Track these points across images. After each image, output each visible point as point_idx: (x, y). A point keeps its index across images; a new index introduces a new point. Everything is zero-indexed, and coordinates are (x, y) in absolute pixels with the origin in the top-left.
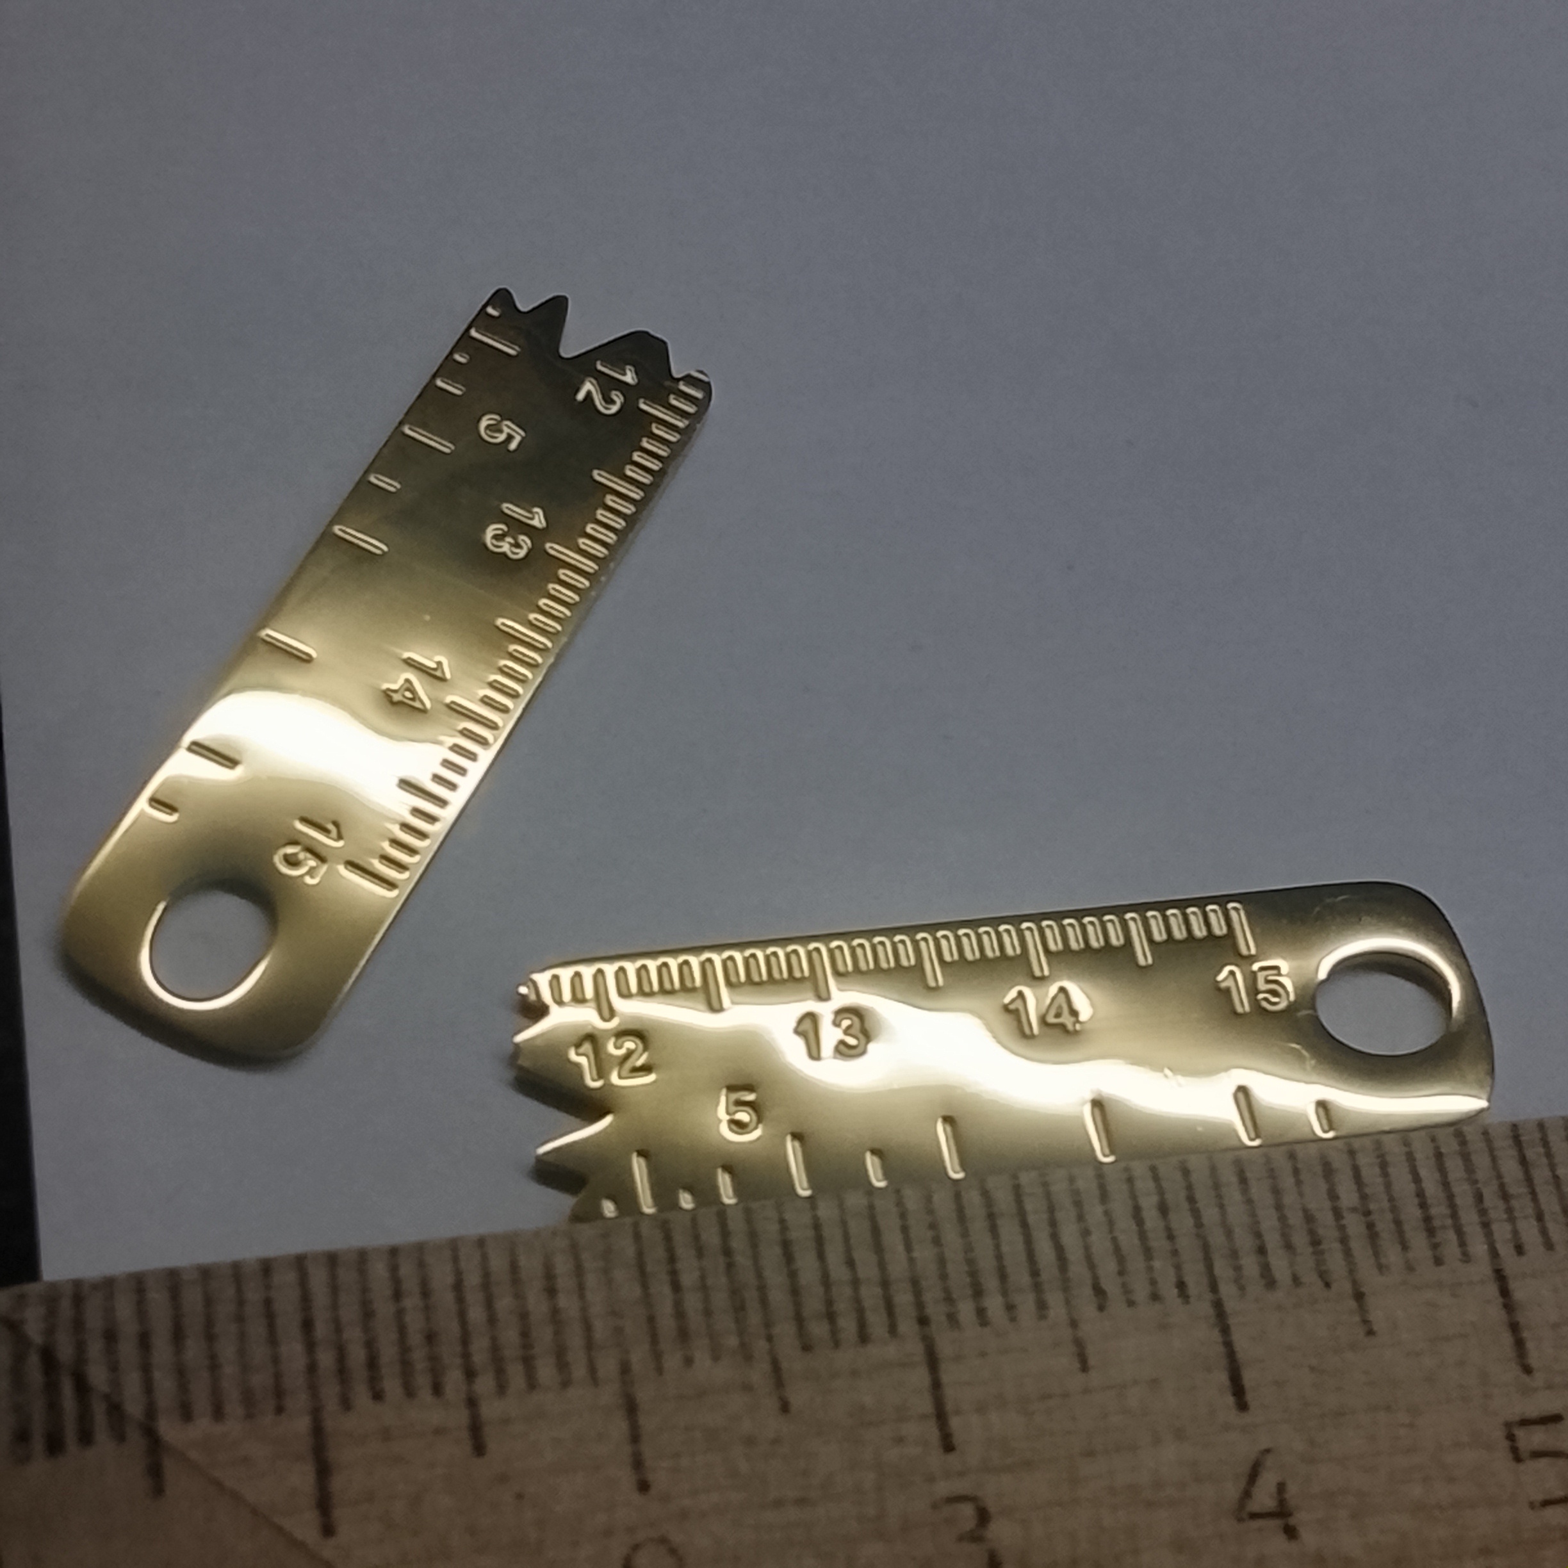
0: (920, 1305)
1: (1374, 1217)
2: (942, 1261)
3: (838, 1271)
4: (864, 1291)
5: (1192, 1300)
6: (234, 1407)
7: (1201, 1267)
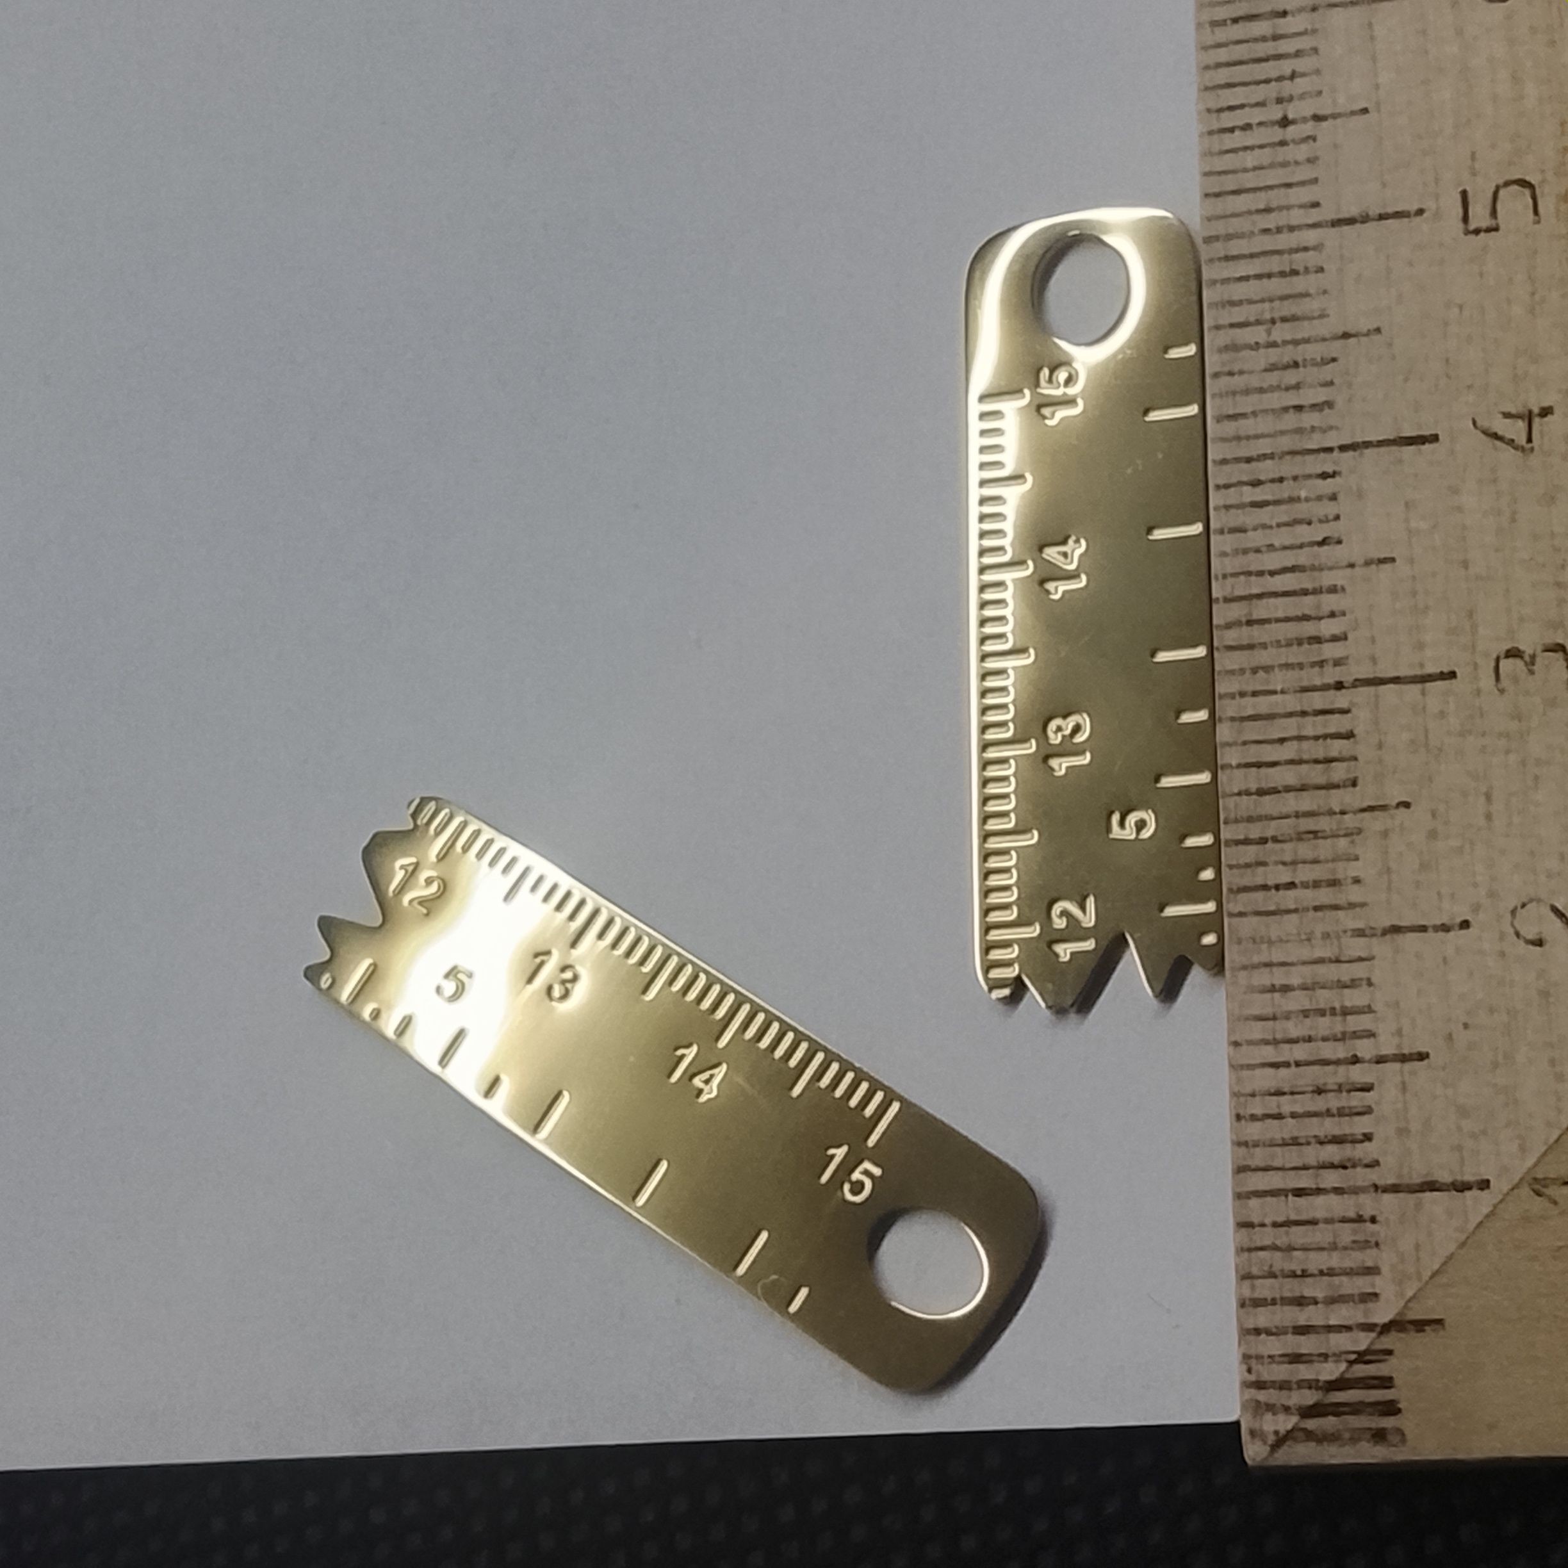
0: (1325, 688)
1: (1277, 315)
2: (1287, 666)
3: (1288, 751)
4: (1309, 731)
5: (1337, 469)
7: (1309, 458)
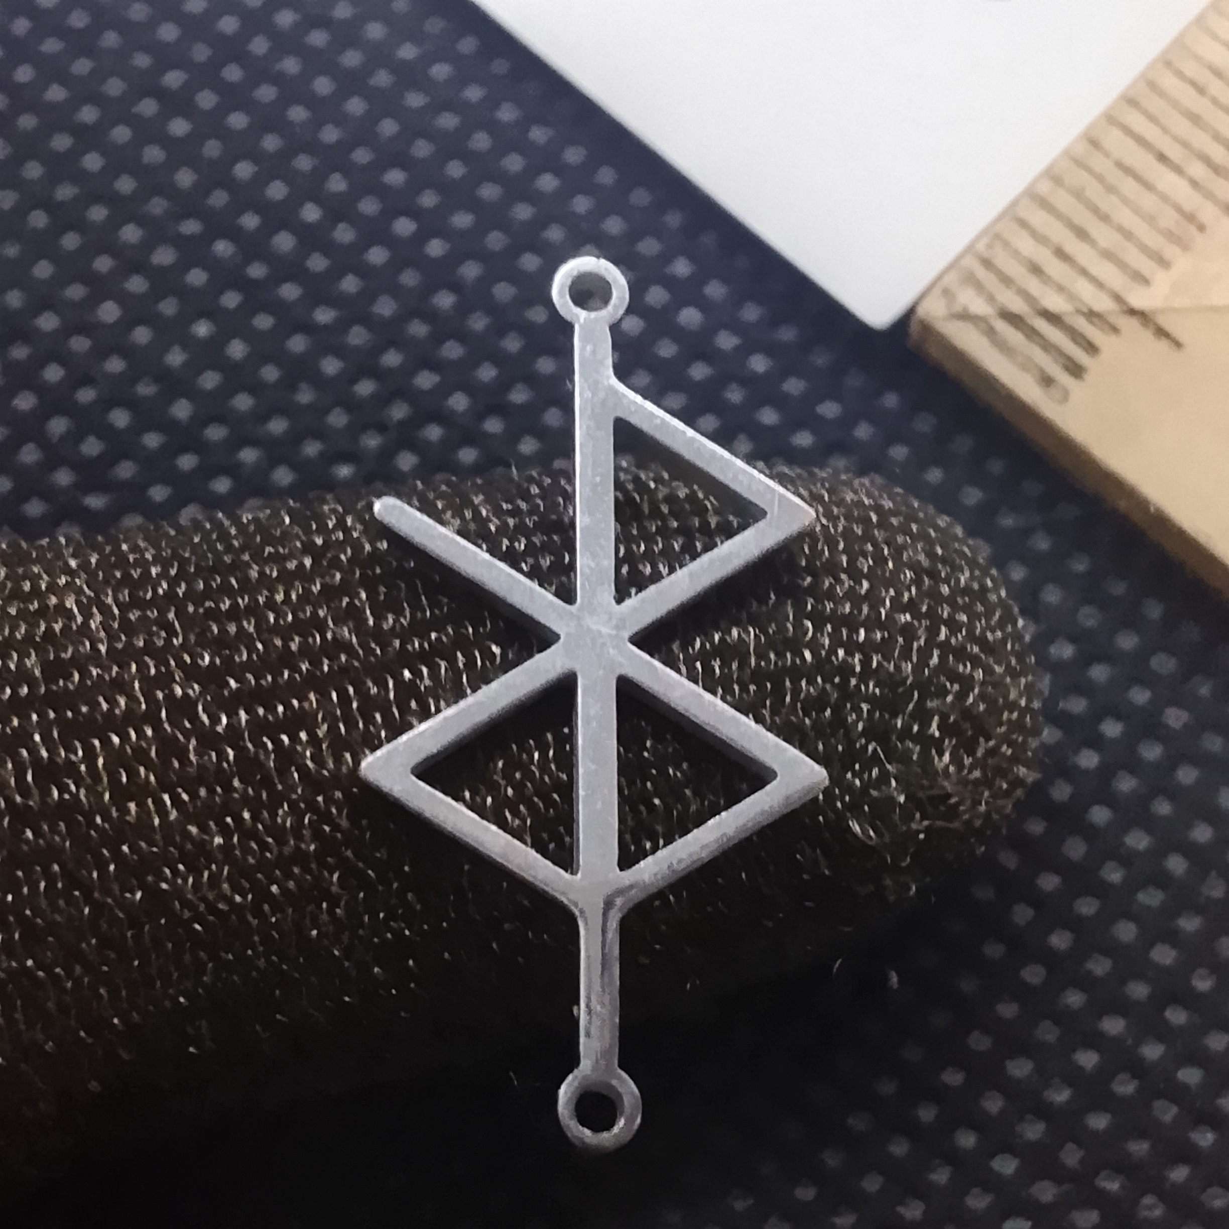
6: (1170, 251)
